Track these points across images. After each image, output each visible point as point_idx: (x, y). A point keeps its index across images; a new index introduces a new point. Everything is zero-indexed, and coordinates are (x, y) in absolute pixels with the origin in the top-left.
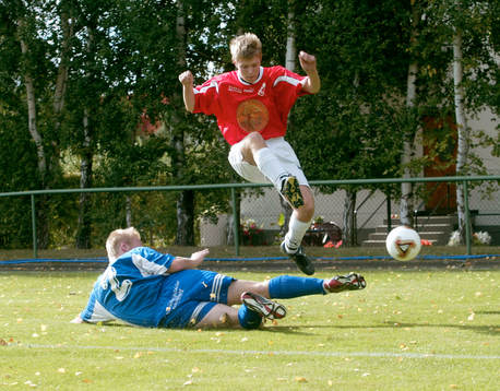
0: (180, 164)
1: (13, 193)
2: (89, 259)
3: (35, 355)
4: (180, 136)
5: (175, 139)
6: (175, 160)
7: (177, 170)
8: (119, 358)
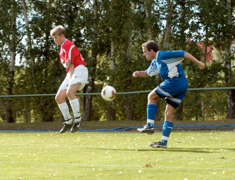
0: (229, 76)
1: (142, 92)
2: (183, 126)
3: (169, 172)
4: (229, 61)
5: (227, 63)
6: (227, 74)
7: (227, 79)
8: (214, 173)
